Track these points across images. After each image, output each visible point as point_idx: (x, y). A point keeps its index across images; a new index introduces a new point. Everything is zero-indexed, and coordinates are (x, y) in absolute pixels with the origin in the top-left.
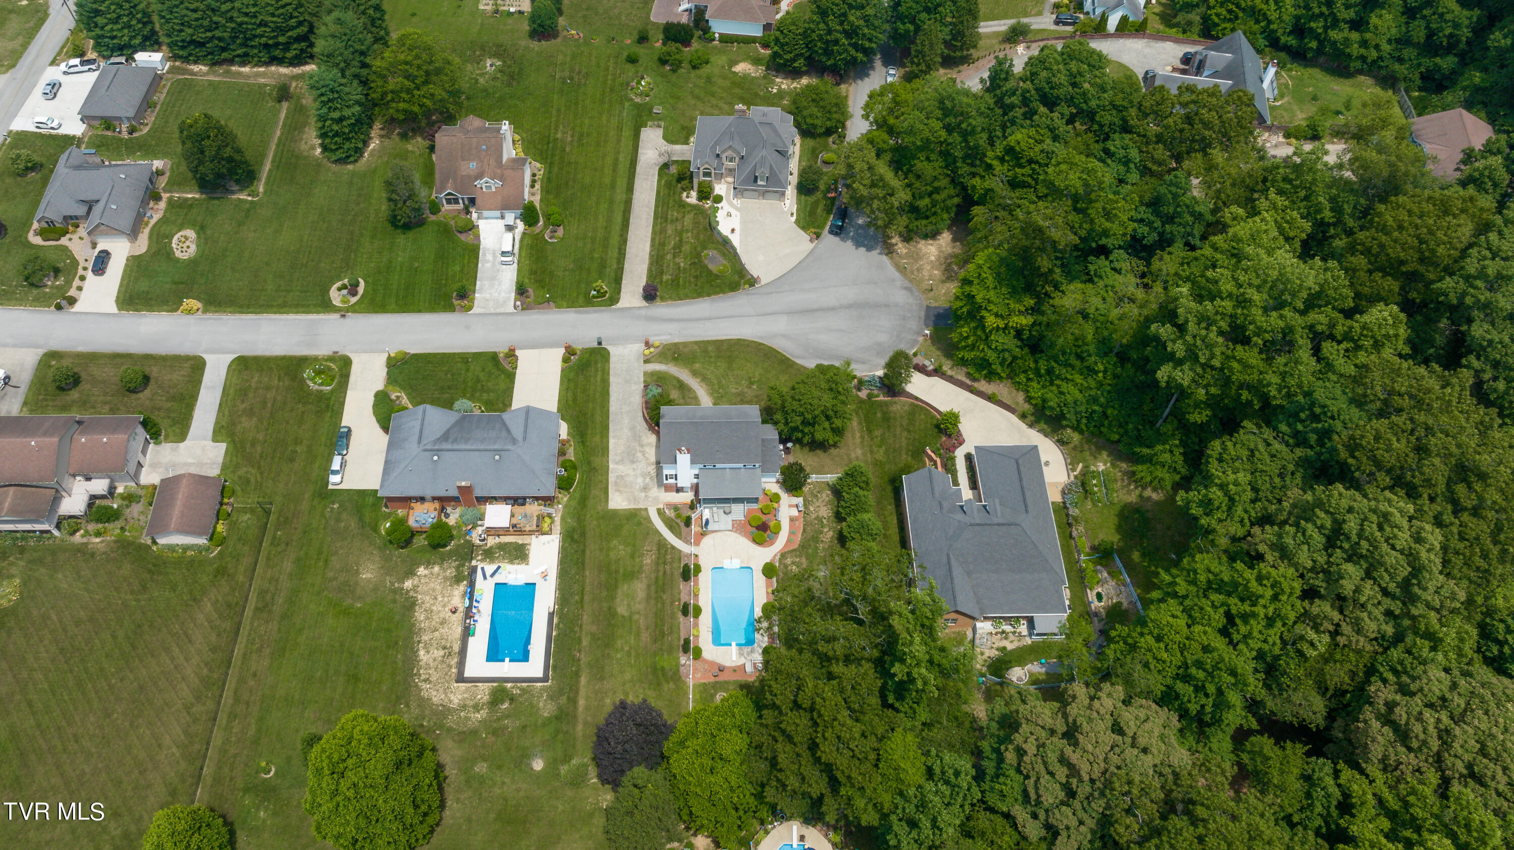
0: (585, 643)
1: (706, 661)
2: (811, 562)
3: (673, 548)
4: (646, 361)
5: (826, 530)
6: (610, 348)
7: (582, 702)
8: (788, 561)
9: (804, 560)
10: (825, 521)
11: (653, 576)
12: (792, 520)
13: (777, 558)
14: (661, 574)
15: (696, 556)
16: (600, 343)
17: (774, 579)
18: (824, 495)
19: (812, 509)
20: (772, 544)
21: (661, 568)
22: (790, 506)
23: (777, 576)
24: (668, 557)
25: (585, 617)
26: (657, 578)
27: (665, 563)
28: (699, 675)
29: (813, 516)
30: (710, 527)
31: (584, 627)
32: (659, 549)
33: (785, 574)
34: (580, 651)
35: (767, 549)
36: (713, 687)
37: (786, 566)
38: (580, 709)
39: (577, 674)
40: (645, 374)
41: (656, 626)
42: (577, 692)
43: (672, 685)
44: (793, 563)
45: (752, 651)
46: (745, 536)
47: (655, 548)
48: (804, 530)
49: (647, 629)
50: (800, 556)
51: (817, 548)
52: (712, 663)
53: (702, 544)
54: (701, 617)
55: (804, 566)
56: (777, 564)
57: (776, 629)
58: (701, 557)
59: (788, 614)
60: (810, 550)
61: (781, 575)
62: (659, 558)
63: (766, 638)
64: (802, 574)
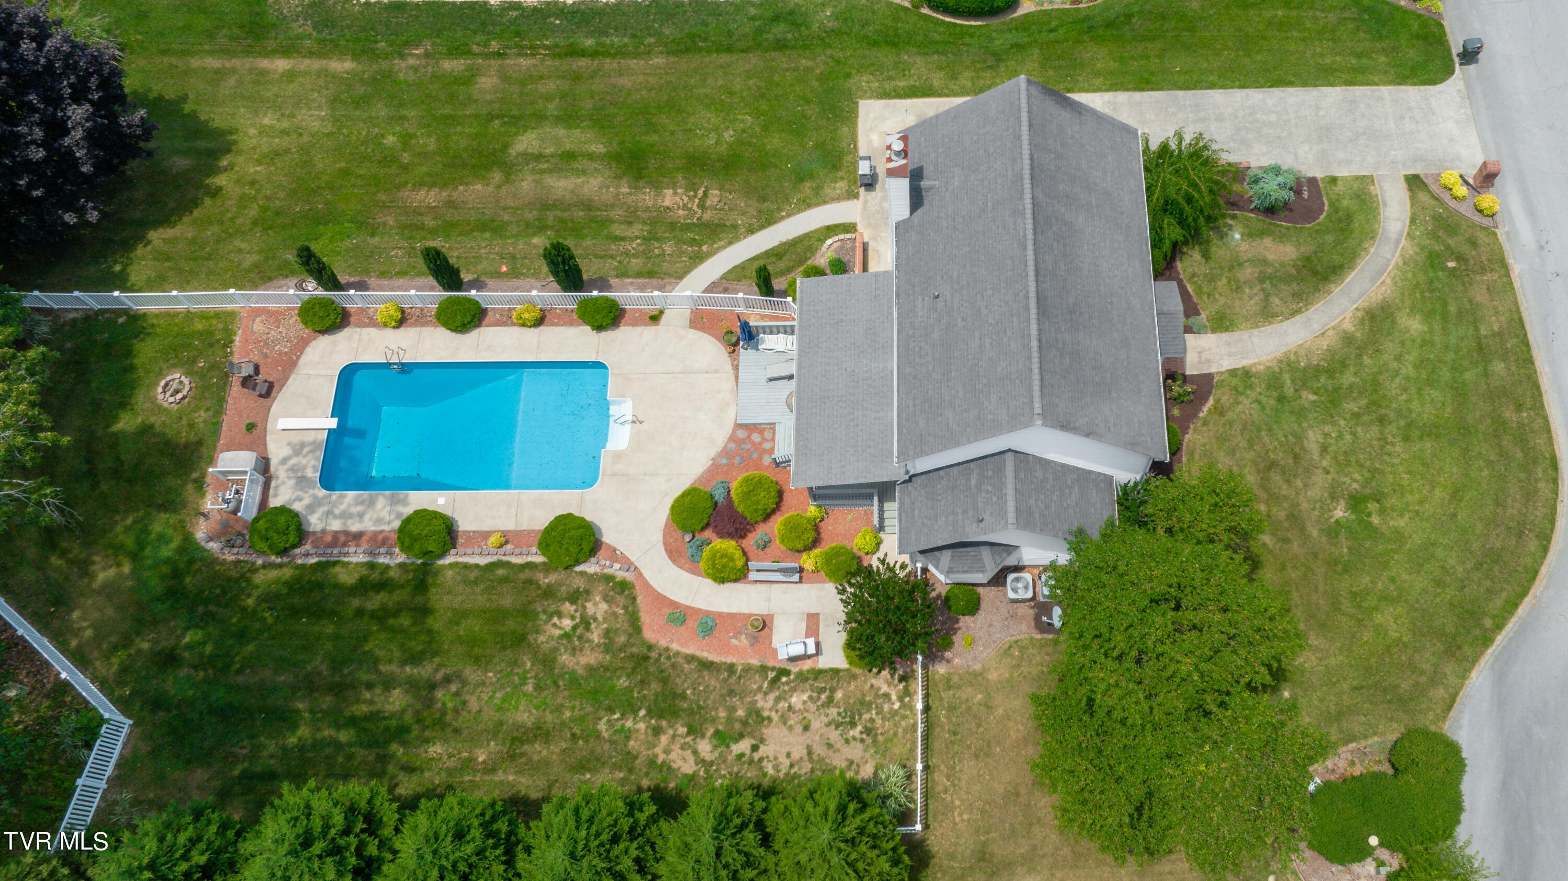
0: (448, 65)
1: (301, 345)
2: (574, 682)
3: (698, 259)
4: (1415, 182)
5: (705, 747)
6: (1453, 87)
7: (282, 64)
8: (597, 607)
9: (590, 658)
10: (743, 746)
11: (617, 213)
12: (763, 625)
13: (617, 571)
14: (617, 230)
15: (655, 319)
16: (1470, 55)
18: (855, 752)
19: (797, 700)
20: (673, 554)
21: (635, 230)
22: (813, 622)
23: (546, 568)
24: (669, 247)
25: (524, 62)
26: (607, 222)
27: (651, 237)
28: (258, 327)
29: (765, 703)
31: (495, 63)
32: (703, 225)
33: (549, 593)
34: (427, 55)
35: (658, 537)
36: (213, 366)
37: (575, 597)
38: (264, 63)
39: (364, 52)
40: (1366, 180)
42: (311, 54)
44: (586, 622)
46: (714, 468)
47: (707, 216)
48: (706, 665)
50: (608, 646)
51: (631, 708)
52: (290, 364)
53: (695, 335)
55: (565, 658)
56: (590, 567)
57: (357, 557)
58: (648, 332)
59: (398, 596)
60: (623, 682)
61: (546, 580)
62: (673, 226)
63: (336, 525)
64: (535, 652)
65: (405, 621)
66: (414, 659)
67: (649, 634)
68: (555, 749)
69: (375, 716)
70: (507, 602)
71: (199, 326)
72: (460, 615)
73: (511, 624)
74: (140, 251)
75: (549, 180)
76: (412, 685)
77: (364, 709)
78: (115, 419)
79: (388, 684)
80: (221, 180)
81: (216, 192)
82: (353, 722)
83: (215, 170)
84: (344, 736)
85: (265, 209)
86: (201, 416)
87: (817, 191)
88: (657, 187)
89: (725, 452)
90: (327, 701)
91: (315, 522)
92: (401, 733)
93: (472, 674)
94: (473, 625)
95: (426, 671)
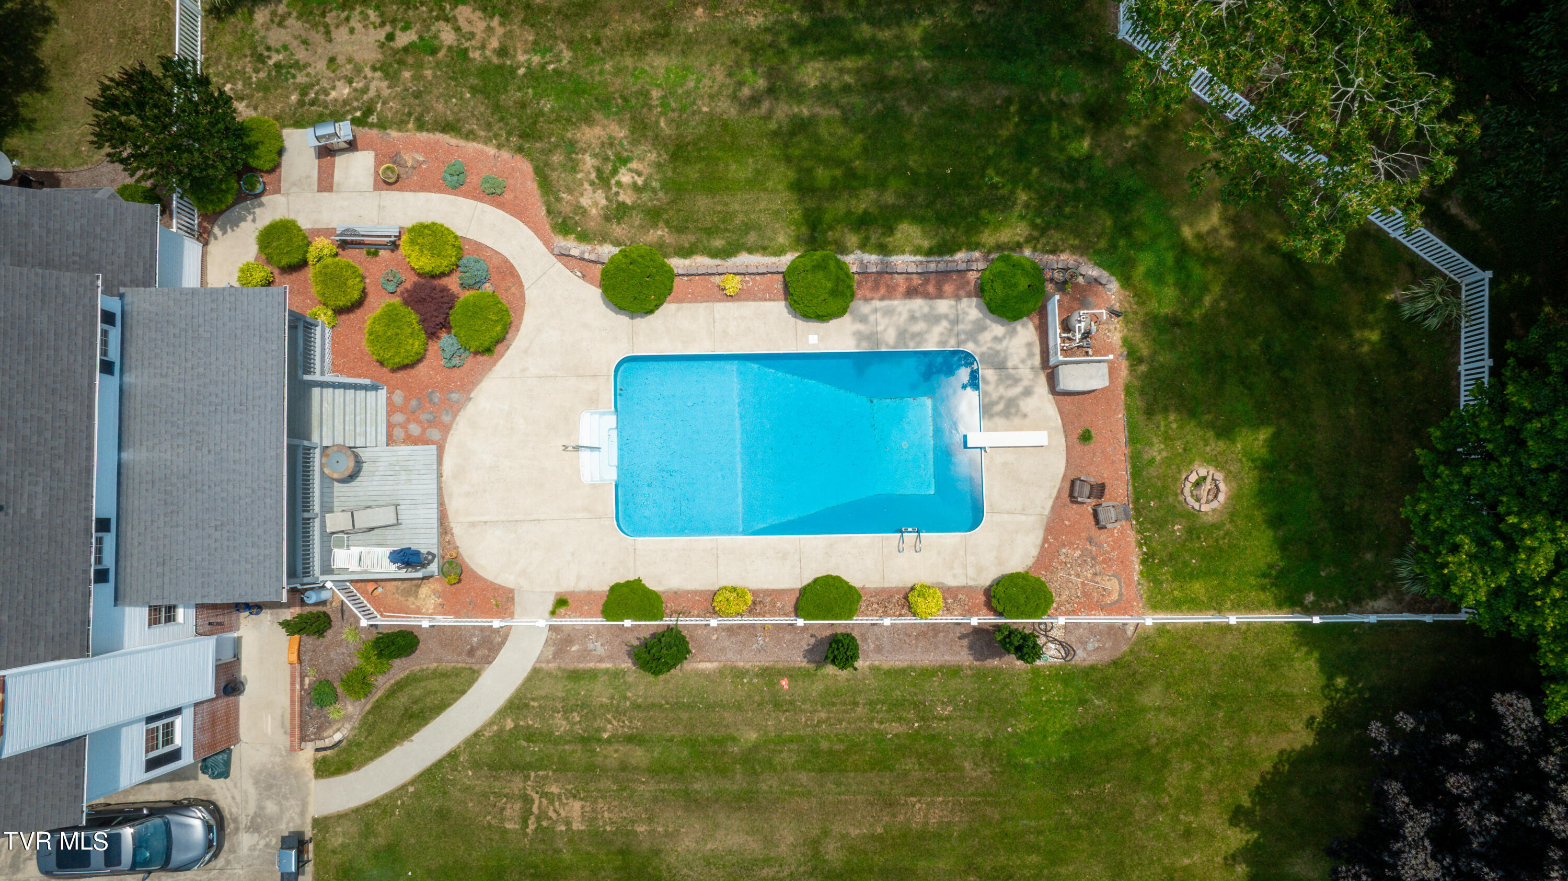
1: (1047, 555)
2: (604, 103)
3: (516, 705)
5: (448, 36)
8: (593, 201)
9: (591, 134)
10: (404, 39)
11: (645, 788)
13: (576, 248)
14: (638, 755)
15: (561, 602)
17: (677, 264)
18: (276, 37)
19: (343, 91)
20: (508, 272)
21: (613, 755)
22: (326, 184)
23: (662, 249)
24: (560, 725)
26: (657, 770)
27: (588, 742)
28: (1112, 585)
29: (378, 85)
30: (426, 542)
32: (521, 768)
33: (654, 215)
35: (531, 294)
36: (1160, 524)
37: (619, 212)
41: (881, 764)
43: (1151, 697)
44: (603, 180)
45: (1000, 366)
46: (467, 387)
47: (516, 784)
48: (447, 127)
49: (890, 804)
50: (572, 147)
51: (535, 76)
52: (1055, 530)
53: (506, 579)
54: (855, 579)
55: (621, 133)
56: (607, 251)
57: (904, 261)
58: (568, 584)
59: (840, 207)
60: (547, 105)
61: (660, 233)
62: (563, 767)
63: (943, 306)
64: (658, 141)
65: (823, 175)
66: (800, 126)
67: (525, 166)
68: (616, 29)
69: (836, 55)
70: (702, 202)
71: (1198, 588)
72: (757, 182)
73: (693, 173)
74: (1317, 709)
75: (753, 846)
76: (797, 94)
77: (849, 63)
78: (1274, 443)
79: (824, 94)
80: (1238, 838)
81: (1238, 816)
82: (859, 49)
83: (1249, 854)
84: (866, 30)
85: (1157, 787)
86: (1157, 451)
87: (368, 830)
88: (596, 836)
89: (455, 409)
90: (894, 70)
91: (971, 309)
92: (800, 38)
93: (727, 109)
94: (738, 171)
95: (784, 111)
